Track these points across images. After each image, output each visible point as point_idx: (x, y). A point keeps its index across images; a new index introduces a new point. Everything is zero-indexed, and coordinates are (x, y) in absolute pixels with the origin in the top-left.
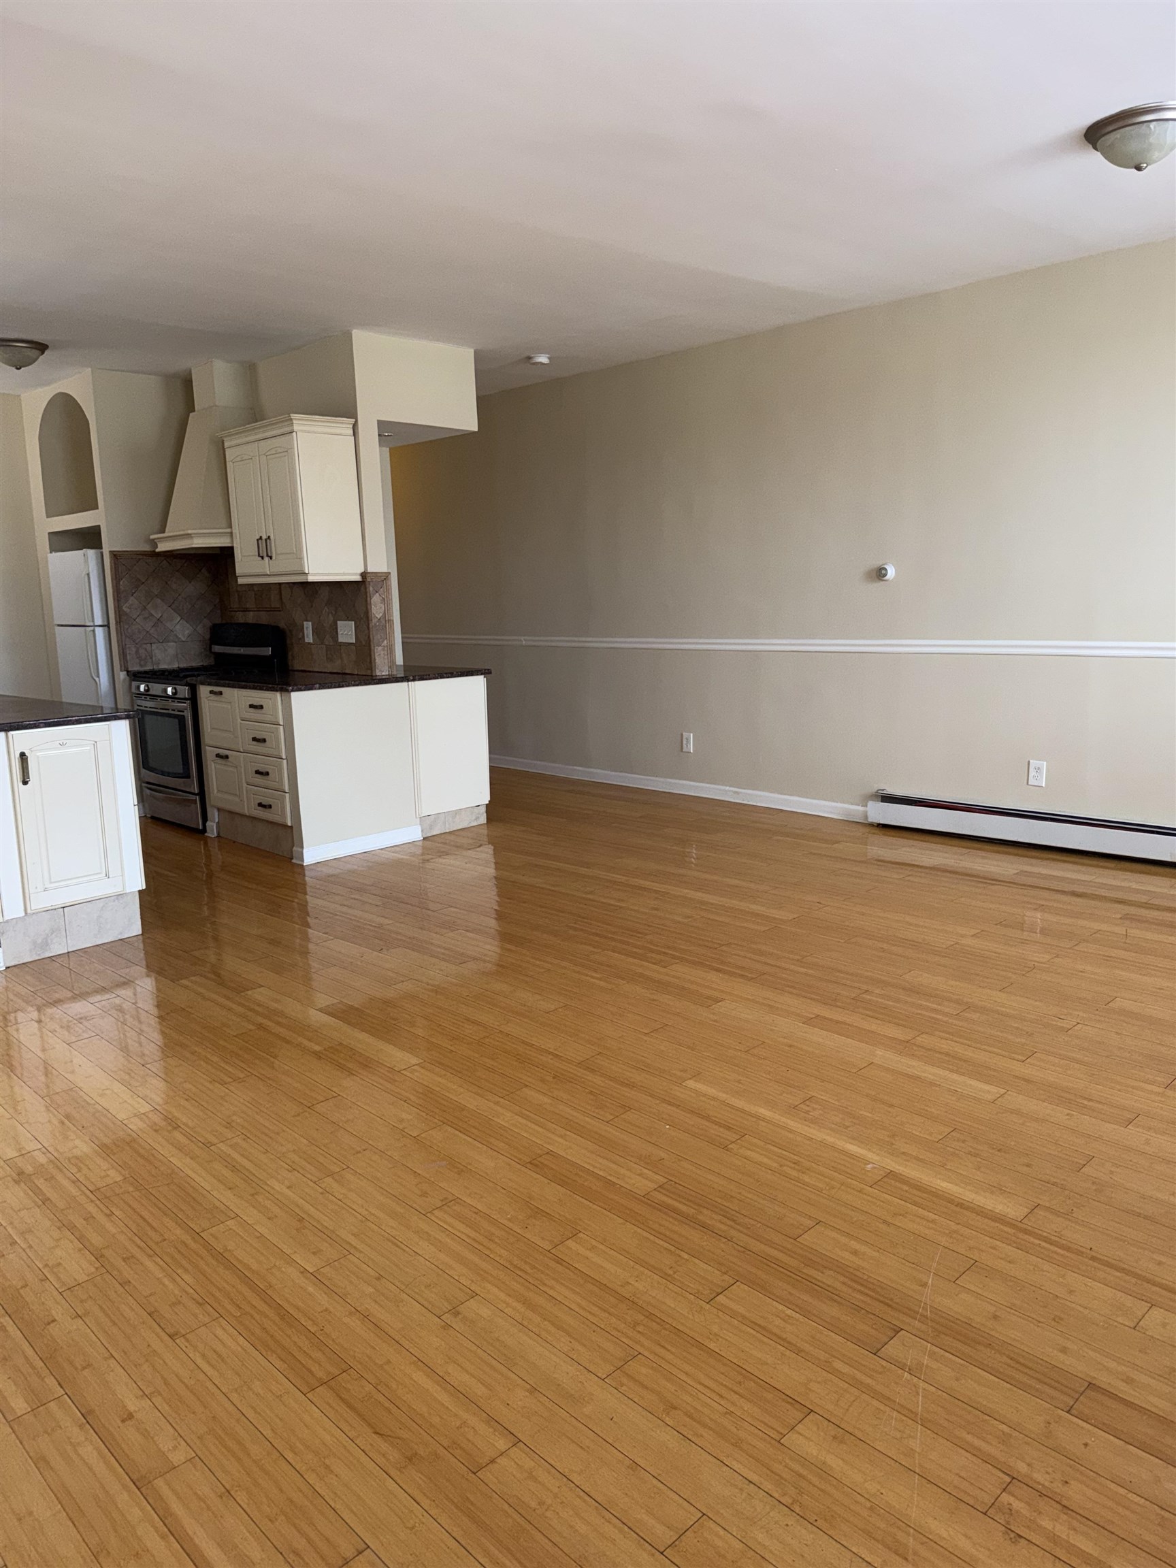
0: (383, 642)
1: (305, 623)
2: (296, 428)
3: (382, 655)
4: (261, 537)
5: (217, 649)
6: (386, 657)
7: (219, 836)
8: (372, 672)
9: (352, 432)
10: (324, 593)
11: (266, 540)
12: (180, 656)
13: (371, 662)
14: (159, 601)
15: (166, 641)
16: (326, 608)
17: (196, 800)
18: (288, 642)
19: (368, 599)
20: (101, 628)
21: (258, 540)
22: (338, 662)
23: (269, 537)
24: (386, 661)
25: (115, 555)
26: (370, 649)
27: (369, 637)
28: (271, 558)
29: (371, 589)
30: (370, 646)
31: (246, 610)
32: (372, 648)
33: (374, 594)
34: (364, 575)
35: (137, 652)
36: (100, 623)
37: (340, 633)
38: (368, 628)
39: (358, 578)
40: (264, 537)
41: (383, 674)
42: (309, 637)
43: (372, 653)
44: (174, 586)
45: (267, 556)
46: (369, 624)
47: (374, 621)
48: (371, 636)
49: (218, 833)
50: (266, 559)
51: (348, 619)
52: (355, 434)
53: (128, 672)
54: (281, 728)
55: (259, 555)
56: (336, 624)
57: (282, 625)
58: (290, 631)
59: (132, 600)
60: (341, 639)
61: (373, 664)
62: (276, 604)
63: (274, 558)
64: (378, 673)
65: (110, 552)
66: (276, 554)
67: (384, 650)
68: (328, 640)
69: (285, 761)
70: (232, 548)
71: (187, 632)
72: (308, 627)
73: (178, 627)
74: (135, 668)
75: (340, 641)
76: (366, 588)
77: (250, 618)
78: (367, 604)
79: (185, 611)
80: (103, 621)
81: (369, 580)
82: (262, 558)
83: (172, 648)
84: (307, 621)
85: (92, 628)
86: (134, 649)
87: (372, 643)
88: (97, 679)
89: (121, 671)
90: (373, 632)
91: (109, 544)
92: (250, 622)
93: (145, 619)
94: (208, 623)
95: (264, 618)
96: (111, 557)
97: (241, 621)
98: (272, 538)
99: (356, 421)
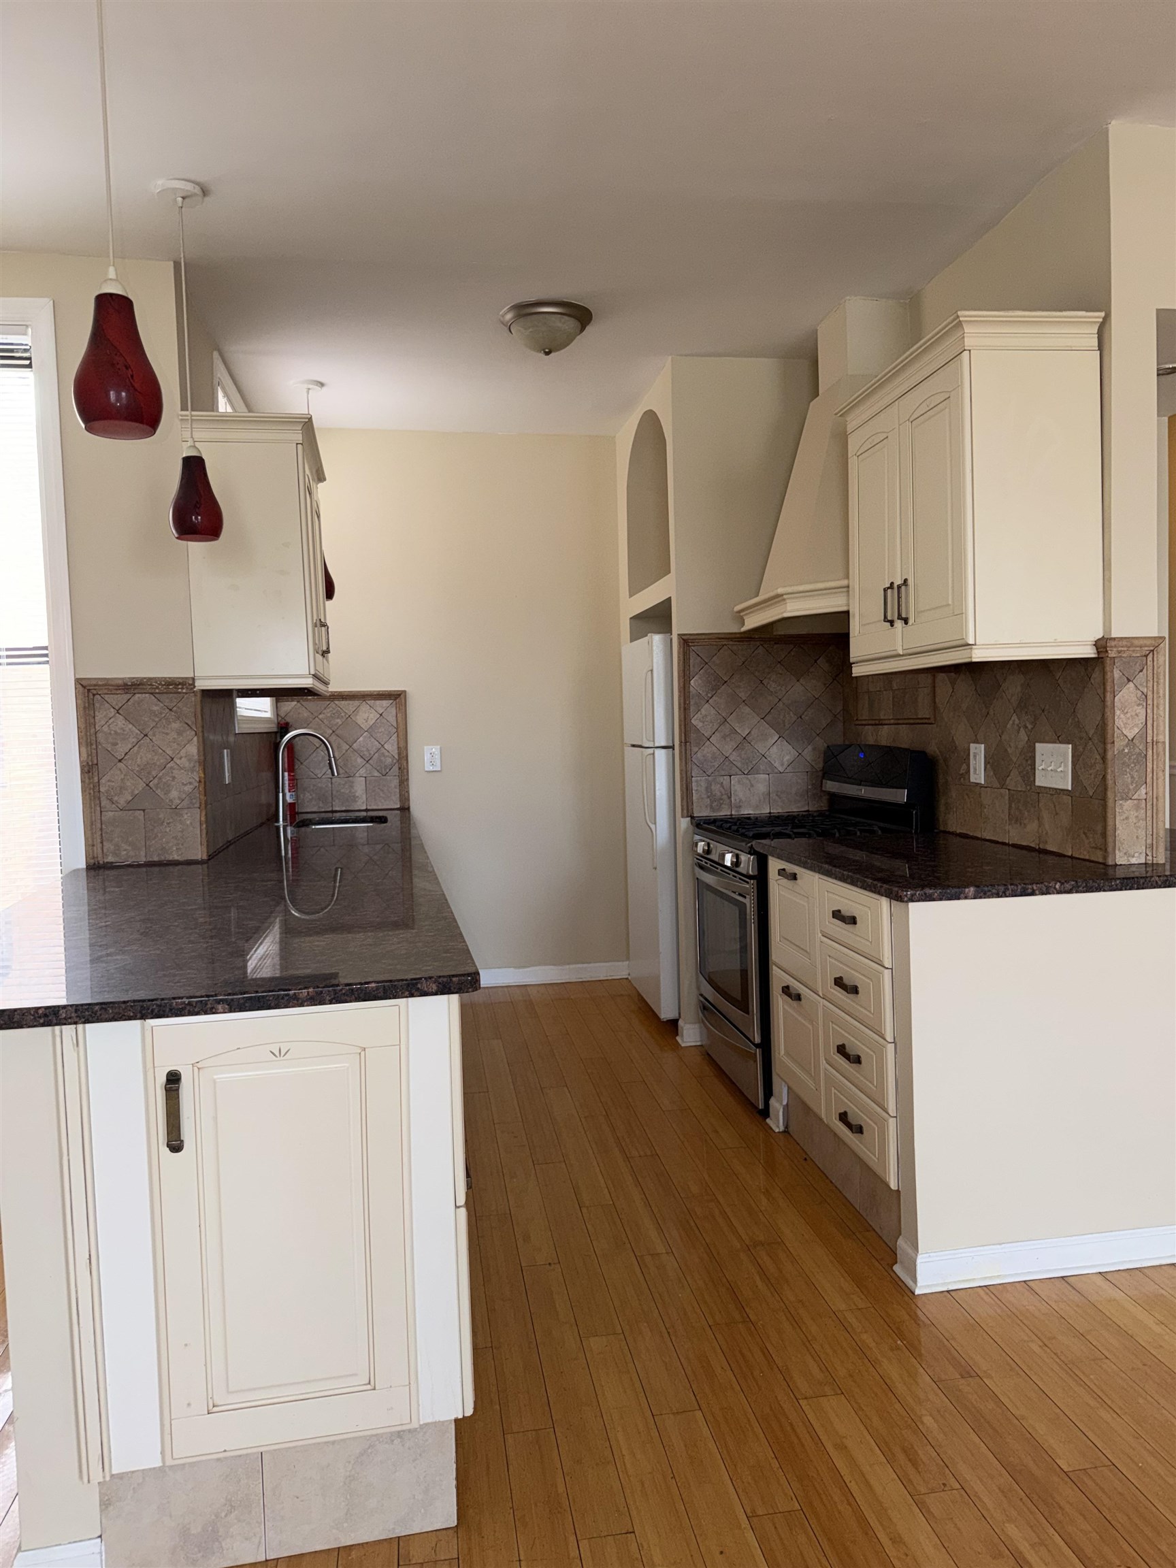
0: (1137, 790)
1: (972, 746)
2: (968, 342)
3: (1132, 820)
4: (892, 584)
5: (831, 786)
6: (1142, 823)
7: (786, 1131)
8: (1105, 858)
9: (1095, 343)
10: (1013, 687)
11: (899, 587)
12: (773, 796)
13: (1104, 835)
14: (747, 710)
15: (753, 771)
16: (1015, 717)
17: (755, 1054)
18: (941, 781)
19: (1109, 696)
20: (663, 751)
21: (885, 590)
22: (1032, 826)
23: (906, 580)
24: (1142, 833)
25: (687, 642)
26: (1105, 807)
27: (1104, 778)
28: (906, 621)
29: (1117, 674)
30: (1104, 799)
31: (880, 723)
32: (1110, 803)
33: (1122, 686)
34: (1102, 645)
35: (708, 789)
36: (663, 744)
37: (1039, 766)
38: (1104, 759)
39: (1089, 652)
40: (898, 582)
41: (1134, 861)
42: (978, 773)
43: (1110, 815)
44: (773, 686)
45: (900, 617)
46: (1105, 751)
47: (1119, 744)
48: (1109, 777)
49: (787, 1127)
50: (899, 624)
51: (1059, 739)
52: (1102, 345)
53: (692, 817)
54: (887, 973)
55: (886, 619)
56: (1034, 750)
57: (933, 749)
58: (945, 760)
59: (706, 709)
60: (1040, 781)
61: (1110, 840)
62: (924, 712)
63: (911, 621)
64: (1121, 859)
65: (679, 635)
66: (918, 613)
67: (1137, 808)
68: (1014, 781)
69: (891, 1047)
70: (847, 612)
71: (787, 758)
72: (978, 753)
73: (774, 750)
74: (702, 812)
75: (1037, 783)
76: (1104, 673)
77: (884, 736)
78: (1104, 706)
79: (787, 726)
80: (667, 740)
81: (1112, 654)
82: (892, 623)
83: (761, 783)
84: (976, 742)
85: (651, 751)
86: (704, 784)
87: (1110, 794)
88: (652, 826)
89: (683, 817)
90: (1114, 770)
91: (681, 624)
92: (884, 743)
93: (724, 737)
94: (821, 744)
95: (904, 737)
96: (679, 643)
97: (871, 741)
98: (910, 582)
99: (1107, 318)
